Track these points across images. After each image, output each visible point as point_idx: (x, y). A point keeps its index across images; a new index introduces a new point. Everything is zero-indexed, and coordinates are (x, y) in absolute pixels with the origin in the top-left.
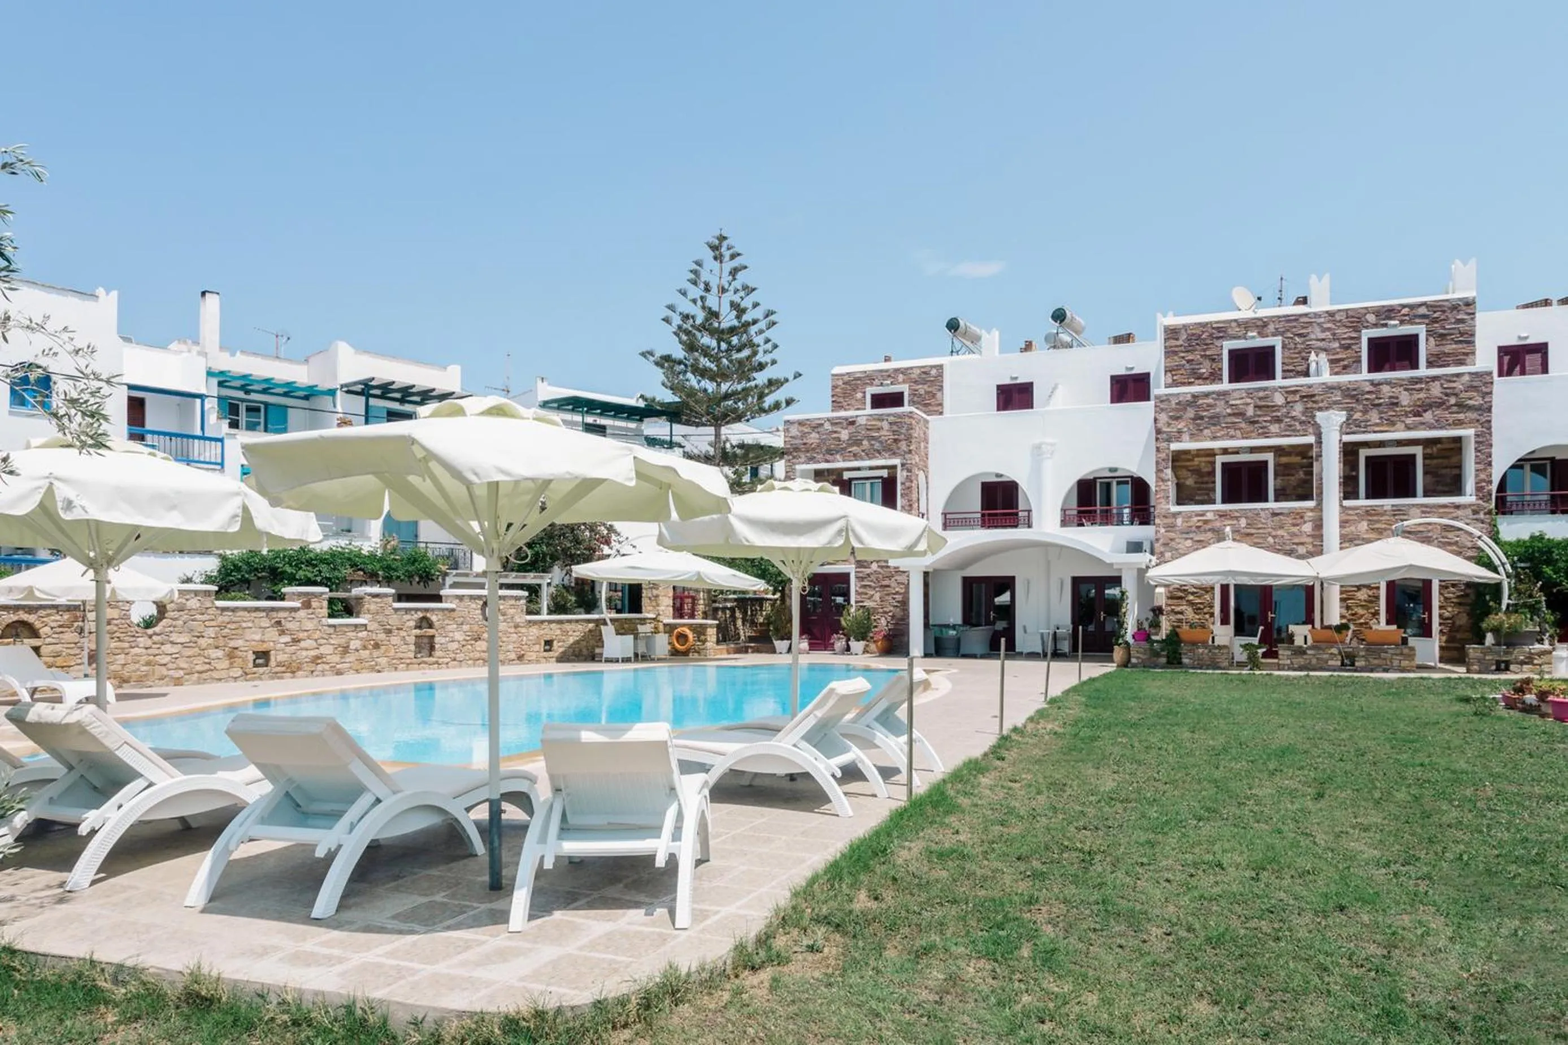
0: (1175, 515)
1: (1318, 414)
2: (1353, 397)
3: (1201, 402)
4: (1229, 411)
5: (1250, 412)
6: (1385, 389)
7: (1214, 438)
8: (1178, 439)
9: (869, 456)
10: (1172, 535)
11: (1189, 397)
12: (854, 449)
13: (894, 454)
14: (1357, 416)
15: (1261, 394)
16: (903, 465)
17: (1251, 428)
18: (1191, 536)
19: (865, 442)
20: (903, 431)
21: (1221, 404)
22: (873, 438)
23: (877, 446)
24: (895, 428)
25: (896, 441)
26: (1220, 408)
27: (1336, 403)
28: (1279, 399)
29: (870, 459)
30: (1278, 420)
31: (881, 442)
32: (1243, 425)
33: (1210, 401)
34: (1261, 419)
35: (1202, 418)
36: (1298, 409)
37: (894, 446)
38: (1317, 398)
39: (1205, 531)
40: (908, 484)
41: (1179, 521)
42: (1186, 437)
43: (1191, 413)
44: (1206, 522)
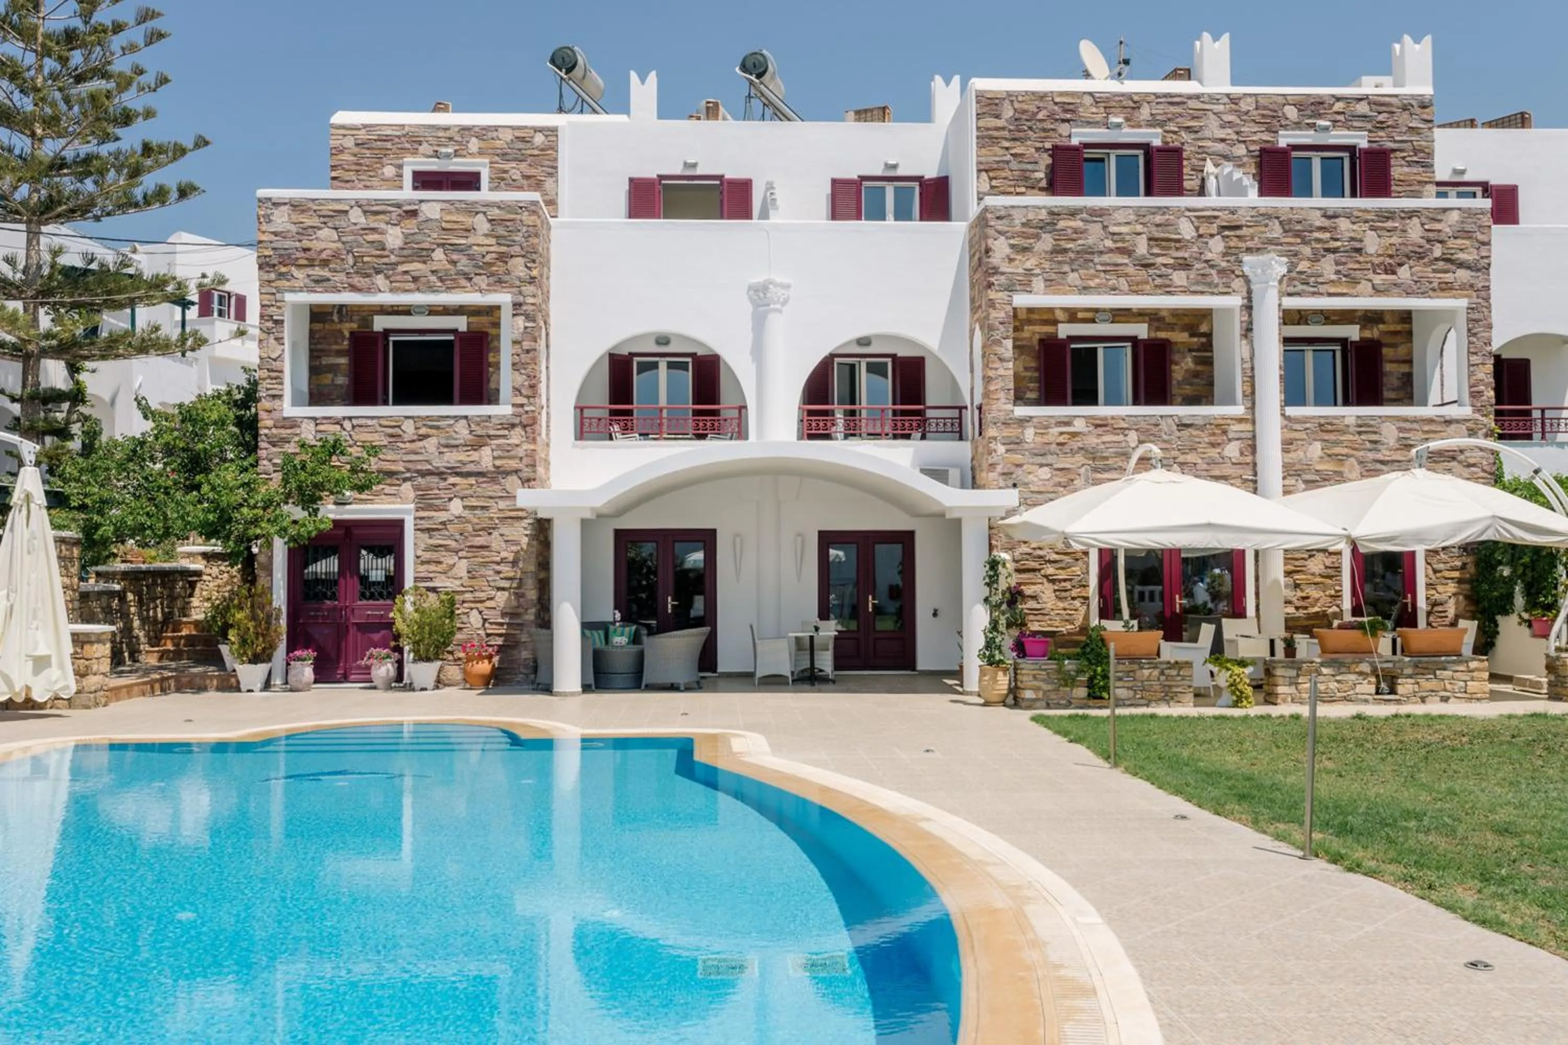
0: (1023, 422)
1: (1247, 258)
2: (1297, 234)
3: (1062, 224)
4: (1109, 243)
5: (1142, 248)
6: (1344, 224)
7: (1085, 290)
8: (1026, 287)
9: (447, 281)
10: (1018, 458)
11: (1043, 215)
12: (415, 267)
13: (499, 283)
14: (1303, 266)
15: (1158, 219)
16: (517, 305)
17: (1143, 274)
18: (1050, 459)
19: (439, 254)
20: (518, 238)
21: (1095, 230)
22: (456, 248)
23: (464, 264)
24: (501, 231)
25: (503, 258)
26: (1094, 236)
27: (1271, 242)
28: (1186, 230)
29: (449, 289)
30: (1185, 265)
31: (471, 258)
32: (1131, 270)
33: (1078, 224)
34: (1160, 260)
35: (1065, 251)
36: (1217, 245)
37: (499, 268)
38: (1244, 232)
39: (1073, 452)
40: (526, 345)
41: (1029, 434)
42: (1038, 283)
43: (1046, 242)
44: (1074, 435)
